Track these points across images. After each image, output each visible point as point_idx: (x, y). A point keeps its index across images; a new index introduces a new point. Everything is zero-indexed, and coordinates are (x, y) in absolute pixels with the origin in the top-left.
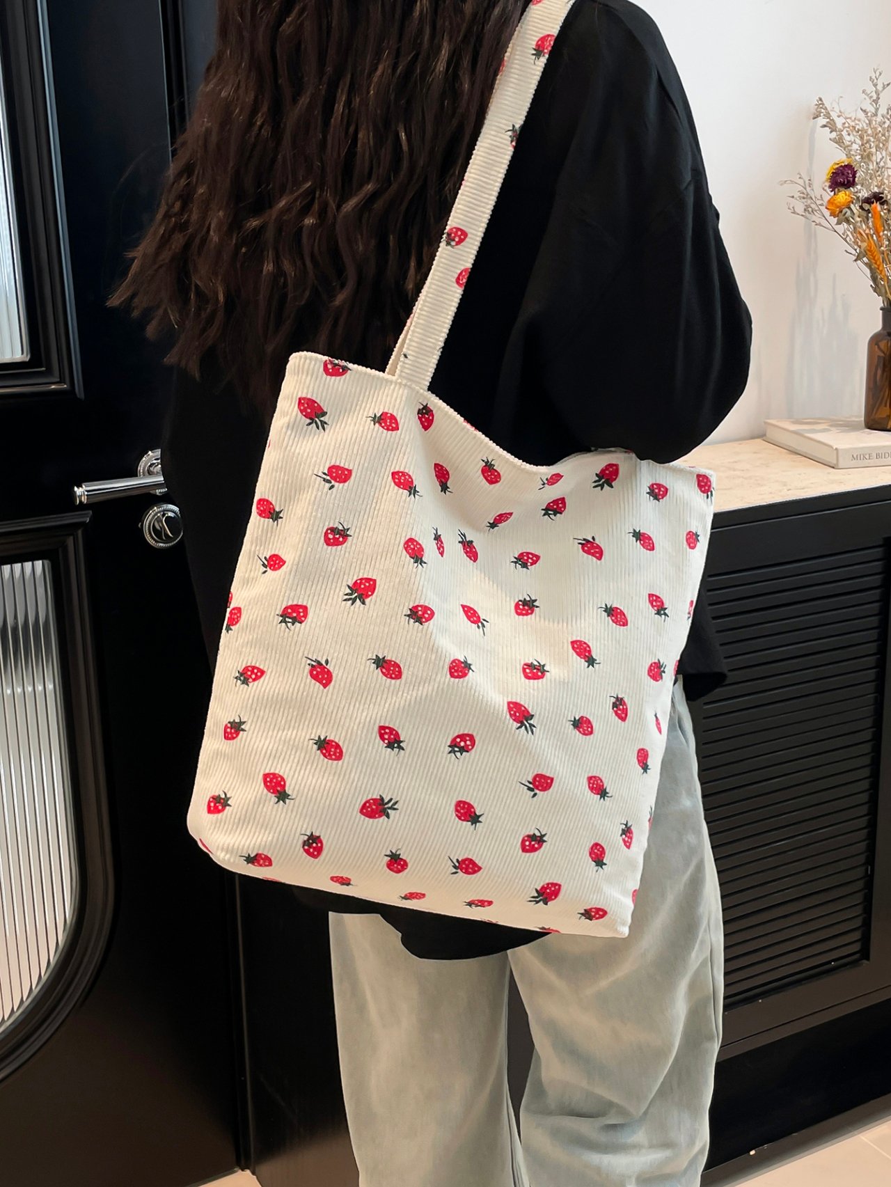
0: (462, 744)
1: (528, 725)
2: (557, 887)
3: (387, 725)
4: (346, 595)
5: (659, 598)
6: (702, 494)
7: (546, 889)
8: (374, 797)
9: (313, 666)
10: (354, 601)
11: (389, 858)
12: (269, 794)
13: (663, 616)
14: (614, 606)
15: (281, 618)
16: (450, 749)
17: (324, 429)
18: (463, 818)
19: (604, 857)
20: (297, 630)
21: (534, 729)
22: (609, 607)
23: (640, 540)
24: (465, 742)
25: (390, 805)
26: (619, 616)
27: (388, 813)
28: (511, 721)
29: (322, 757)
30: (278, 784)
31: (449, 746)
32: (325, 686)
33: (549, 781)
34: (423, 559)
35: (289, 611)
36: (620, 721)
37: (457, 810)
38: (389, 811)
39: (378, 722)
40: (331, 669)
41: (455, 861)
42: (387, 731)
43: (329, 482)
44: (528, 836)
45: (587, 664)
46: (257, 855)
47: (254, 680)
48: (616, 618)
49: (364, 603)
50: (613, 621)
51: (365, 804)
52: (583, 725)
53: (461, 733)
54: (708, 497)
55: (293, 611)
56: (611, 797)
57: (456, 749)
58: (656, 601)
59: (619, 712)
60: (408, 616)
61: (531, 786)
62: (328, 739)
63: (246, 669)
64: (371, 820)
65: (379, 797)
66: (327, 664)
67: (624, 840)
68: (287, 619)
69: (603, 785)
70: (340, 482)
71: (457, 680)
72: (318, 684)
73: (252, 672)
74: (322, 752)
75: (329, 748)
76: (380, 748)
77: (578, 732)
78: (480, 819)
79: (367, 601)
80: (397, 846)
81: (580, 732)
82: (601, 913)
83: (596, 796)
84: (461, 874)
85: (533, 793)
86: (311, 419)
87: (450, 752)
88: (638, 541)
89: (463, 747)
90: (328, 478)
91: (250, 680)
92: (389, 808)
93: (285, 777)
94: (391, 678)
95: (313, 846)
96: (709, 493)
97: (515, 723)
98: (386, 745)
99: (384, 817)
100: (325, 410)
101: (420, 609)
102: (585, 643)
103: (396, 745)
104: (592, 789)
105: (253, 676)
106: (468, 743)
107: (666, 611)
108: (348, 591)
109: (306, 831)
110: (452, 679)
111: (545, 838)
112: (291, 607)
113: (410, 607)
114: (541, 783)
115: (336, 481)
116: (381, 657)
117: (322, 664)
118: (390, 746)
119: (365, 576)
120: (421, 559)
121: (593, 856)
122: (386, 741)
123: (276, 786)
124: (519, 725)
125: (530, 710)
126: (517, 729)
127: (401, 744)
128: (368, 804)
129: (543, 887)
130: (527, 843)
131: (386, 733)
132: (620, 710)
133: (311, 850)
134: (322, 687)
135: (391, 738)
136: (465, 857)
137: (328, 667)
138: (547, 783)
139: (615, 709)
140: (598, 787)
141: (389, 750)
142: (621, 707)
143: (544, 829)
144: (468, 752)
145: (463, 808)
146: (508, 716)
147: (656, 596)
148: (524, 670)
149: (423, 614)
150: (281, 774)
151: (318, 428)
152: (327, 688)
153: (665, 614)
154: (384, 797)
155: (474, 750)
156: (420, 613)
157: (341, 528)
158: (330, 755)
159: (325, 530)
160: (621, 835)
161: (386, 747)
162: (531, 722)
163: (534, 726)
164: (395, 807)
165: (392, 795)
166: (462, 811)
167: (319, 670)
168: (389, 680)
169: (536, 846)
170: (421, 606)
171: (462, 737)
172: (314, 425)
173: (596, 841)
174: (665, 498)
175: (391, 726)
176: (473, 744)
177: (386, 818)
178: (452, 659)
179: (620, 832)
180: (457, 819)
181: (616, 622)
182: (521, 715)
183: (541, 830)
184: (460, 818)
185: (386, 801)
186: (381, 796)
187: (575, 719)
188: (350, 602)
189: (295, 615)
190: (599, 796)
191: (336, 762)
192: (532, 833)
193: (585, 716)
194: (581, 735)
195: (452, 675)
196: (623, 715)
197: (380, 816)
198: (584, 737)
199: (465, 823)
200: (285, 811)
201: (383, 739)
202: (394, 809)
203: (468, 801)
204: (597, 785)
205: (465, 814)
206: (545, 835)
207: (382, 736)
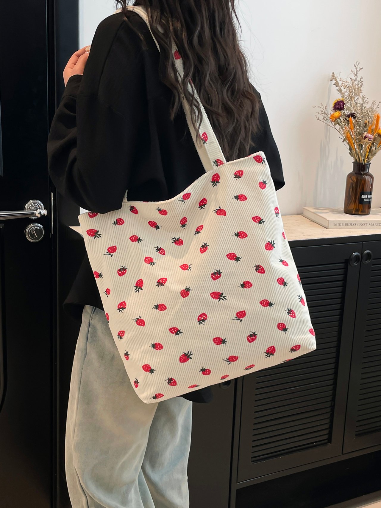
0: (202, 318)
1: (222, 298)
2: (273, 348)
3: (171, 327)
4: (135, 290)
5: (257, 217)
6: (260, 163)
7: (269, 350)
8: (182, 354)
9: (136, 321)
10: (138, 290)
11: (202, 372)
12: (147, 373)
13: (263, 223)
14: (238, 231)
15: (119, 310)
16: (199, 323)
17: (101, 237)
18: (219, 344)
19: (285, 327)
20: (125, 311)
21: (226, 297)
22: (236, 233)
23: (239, 199)
24: (203, 317)
25: (189, 354)
26: (242, 234)
27: (190, 357)
28: (215, 300)
29: (157, 350)
30: (148, 367)
32: (144, 326)
34: (154, 262)
35: (120, 306)
36: (262, 274)
37: (215, 343)
38: (190, 356)
39: (167, 328)
40: (143, 319)
41: (226, 360)
42: (173, 329)
44: (248, 336)
45: (236, 261)
46: (155, 395)
47: (123, 336)
48: (241, 236)
49: (142, 289)
50: (240, 238)
52: (246, 285)
53: (199, 315)
54: (263, 163)
55: (121, 306)
56: (275, 304)
57: (201, 321)
58: (256, 219)
59: (260, 271)
60: (158, 285)
61: (237, 318)
62: (155, 343)
63: (119, 333)
64: (186, 363)
65: (184, 354)
66: (140, 318)
67: (291, 316)
68: (121, 310)
69: (268, 301)
70: (114, 252)
71: (186, 298)
72: (141, 326)
73: (121, 334)
74: (155, 349)
75: (157, 346)
76: (174, 337)
77: (245, 289)
78: (226, 341)
79: (143, 288)
80: (201, 366)
82: (298, 347)
83: (267, 307)
84: (232, 363)
85: (240, 320)
86: (94, 236)
87: (200, 324)
88: (238, 200)
90: (109, 253)
91: (122, 336)
92: (190, 355)
93: (149, 364)
94: (163, 310)
95: (172, 382)
96: (263, 161)
97: (217, 300)
98: (175, 335)
100: (98, 230)
101: (160, 280)
102: (232, 253)
103: (179, 333)
104: (264, 306)
105: (122, 335)
106: (204, 317)
107: (263, 220)
108: (135, 288)
109: (166, 379)
111: (256, 333)
112: (120, 304)
113: (157, 282)
114: (241, 315)
115: (112, 253)
116: (156, 305)
118: (177, 334)
119: (138, 280)
121: (281, 329)
122: (174, 333)
123: (148, 369)
124: (219, 300)
125: (220, 292)
126: (219, 301)
127: (180, 331)
128: (181, 358)
129: (267, 351)
130: (250, 339)
131: (173, 331)
132: (260, 270)
133: (172, 384)
134: (143, 327)
135: (176, 331)
136: (229, 357)
137: (141, 319)
138: (243, 314)
139: (257, 271)
140: (266, 303)
141: (177, 335)
142: (260, 268)
143: (253, 330)
144: (206, 320)
145: (216, 340)
146: (213, 299)
147: (256, 217)
148: (212, 277)
149: (162, 281)
150: (147, 364)
152: (145, 326)
153: (263, 222)
154: (185, 352)
155: (208, 318)
156: (161, 282)
157: (122, 268)
158: (159, 349)
159: (117, 272)
160: (288, 315)
162: (223, 296)
163: (225, 297)
164: (192, 353)
165: (188, 350)
166: (217, 342)
167: (139, 321)
168: (163, 312)
169: (254, 338)
170: (160, 279)
171: (201, 316)
172: (97, 237)
173: (278, 323)
174: (243, 175)
175: (173, 327)
176: (206, 316)
177: (191, 359)
178: (180, 292)
179: (287, 314)
180: (217, 345)
181: (242, 238)
182: (217, 296)
183: (252, 331)
185: (187, 353)
186: (184, 353)
187: (241, 284)
188: (138, 291)
189: (122, 307)
190: (269, 306)
191: (162, 350)
192: (249, 334)
193: (245, 281)
194: (247, 289)
195: (184, 297)
196: (263, 271)
197: (188, 360)
198: (249, 288)
199: (221, 345)
200: (155, 375)
201: (173, 333)
202: (192, 354)
203: (217, 337)
204: (265, 303)
205: (219, 342)
206: (255, 332)
207: (172, 332)
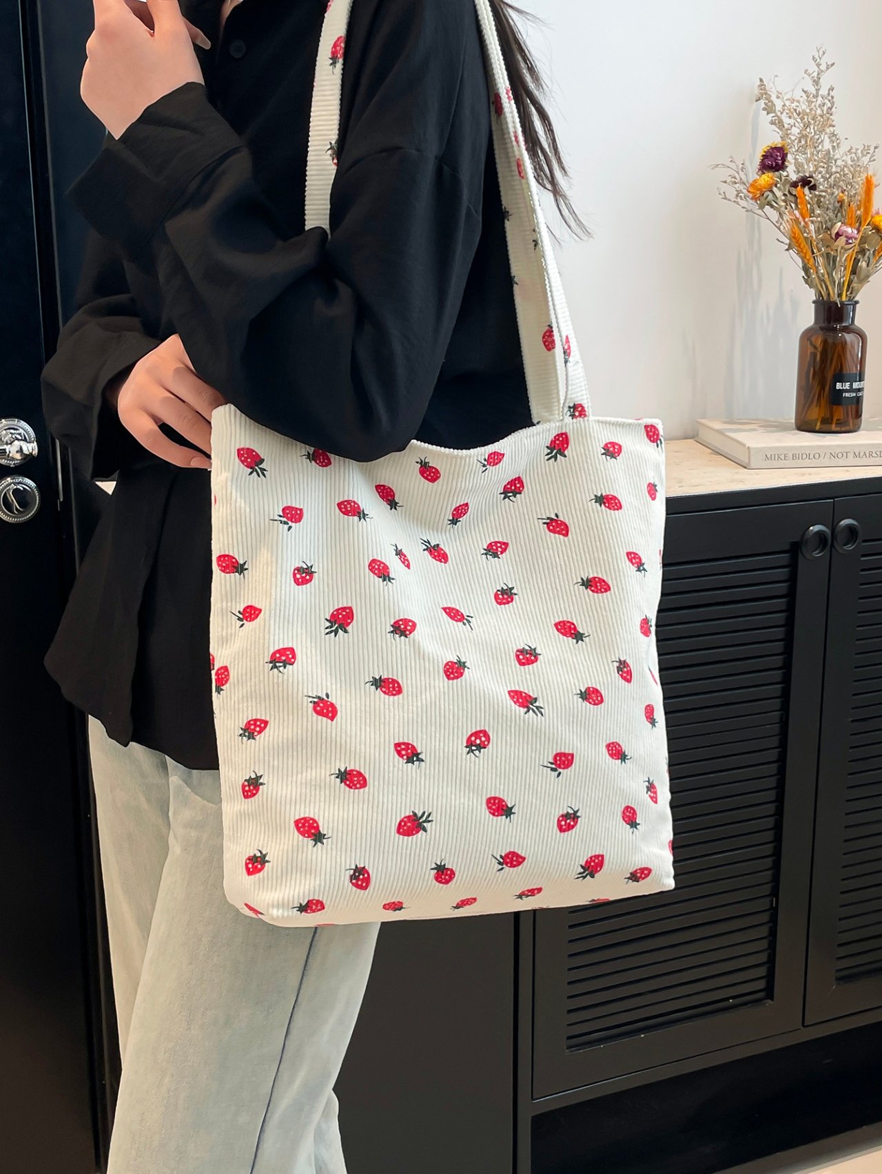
0: (478, 742)
1: (535, 709)
2: (600, 858)
3: (401, 741)
4: (327, 628)
5: (636, 554)
6: (652, 444)
7: (590, 862)
8: (407, 814)
9: (315, 702)
10: (336, 632)
11: (436, 871)
12: (305, 839)
13: (643, 572)
14: (591, 576)
15: (271, 665)
16: (468, 749)
17: (265, 476)
18: (496, 814)
19: (636, 818)
20: (291, 673)
21: (542, 710)
22: (585, 579)
23: (604, 503)
24: (480, 739)
25: (424, 818)
26: (598, 584)
27: (424, 826)
28: (517, 707)
29: (347, 789)
30: (311, 827)
31: (466, 747)
32: (332, 719)
33: (570, 757)
34: (390, 576)
35: (278, 655)
36: (626, 683)
37: (489, 808)
38: (425, 824)
39: (392, 740)
40: (334, 702)
41: (499, 858)
42: (403, 747)
43: (285, 523)
44: (562, 816)
45: (574, 641)
46: (308, 902)
47: (260, 732)
48: (596, 587)
49: (346, 632)
50: (593, 591)
51: (400, 824)
52: (592, 696)
53: (474, 731)
54: (658, 446)
55: (281, 656)
56: (632, 758)
57: (474, 748)
58: (634, 558)
59: (624, 675)
60: (392, 632)
61: (553, 766)
62: (348, 769)
63: (249, 723)
64: (410, 838)
65: (412, 814)
66: (328, 698)
67: (649, 797)
68: (277, 664)
69: (622, 750)
70: (296, 522)
71: (455, 681)
72: (325, 719)
73: (255, 725)
74: (345, 784)
75: (352, 779)
76: (400, 766)
77: (588, 704)
78: (513, 811)
79: (349, 628)
80: (441, 857)
81: (590, 703)
82: (645, 872)
83: (617, 761)
84: (507, 869)
85: (557, 773)
86: (251, 468)
87: (468, 753)
88: (603, 505)
89: (479, 745)
90: (285, 519)
91: (256, 733)
92: (424, 822)
93: (316, 818)
94: (393, 694)
95: (360, 878)
96: (659, 442)
97: (522, 709)
98: (405, 761)
99: (421, 832)
100: (262, 458)
101: (401, 623)
102: (569, 622)
103: (415, 759)
104: (612, 755)
105: (258, 729)
106: (483, 739)
107: (645, 566)
108: (328, 624)
109: (350, 866)
110: (450, 682)
111: (578, 814)
112: (278, 651)
113: (392, 624)
114: (563, 761)
115: (292, 521)
116: (378, 678)
117: (323, 699)
118: (410, 760)
119: (340, 606)
120: (388, 576)
121: (626, 819)
122: (405, 757)
123: (310, 829)
124: (526, 710)
125: (531, 694)
126: (526, 713)
127: (420, 756)
128: (403, 824)
129: (587, 862)
130: (563, 823)
132: (625, 672)
133: (360, 883)
134: (329, 721)
135: (409, 753)
136: (508, 851)
137: (330, 700)
138: (568, 760)
139: (620, 672)
140: (617, 752)
141: (410, 764)
142: (625, 669)
143: (575, 804)
144: (485, 748)
145: (494, 804)
146: (513, 703)
147: (633, 553)
148: (517, 656)
149: (406, 627)
150: (312, 816)
151: (259, 476)
152: (335, 720)
153: (644, 570)
154: (417, 812)
155: (490, 745)
156: (402, 627)
157: (305, 567)
158: (355, 785)
159: (292, 572)
160: (647, 793)
161: (406, 763)
162: (537, 704)
163: (542, 708)
164: (430, 819)
165: (424, 809)
166: (494, 807)
167: (321, 705)
168: (392, 697)
169: (572, 823)
170: (401, 620)
171: (477, 734)
172: (255, 473)
173: (626, 804)
174: (621, 455)
175: (406, 741)
176: (488, 739)
177: (424, 832)
178: (445, 662)
179: (646, 790)
180: (491, 816)
181: (596, 591)
182: (524, 700)
183: (573, 807)
184: (494, 814)
185: (419, 815)
186: (413, 812)
187: (581, 691)
188: (333, 634)
189: (283, 658)
190: (620, 761)
191: (362, 790)
192: (565, 812)
193: (590, 686)
194: (591, 706)
195: (449, 678)
196: (628, 677)
197: (417, 832)
198: (596, 706)
199: (500, 817)
200: (324, 851)
201: (402, 756)
202: (429, 821)
203: (497, 795)
204: (615, 750)
205: (498, 809)
206: (578, 811)
207: (399, 753)
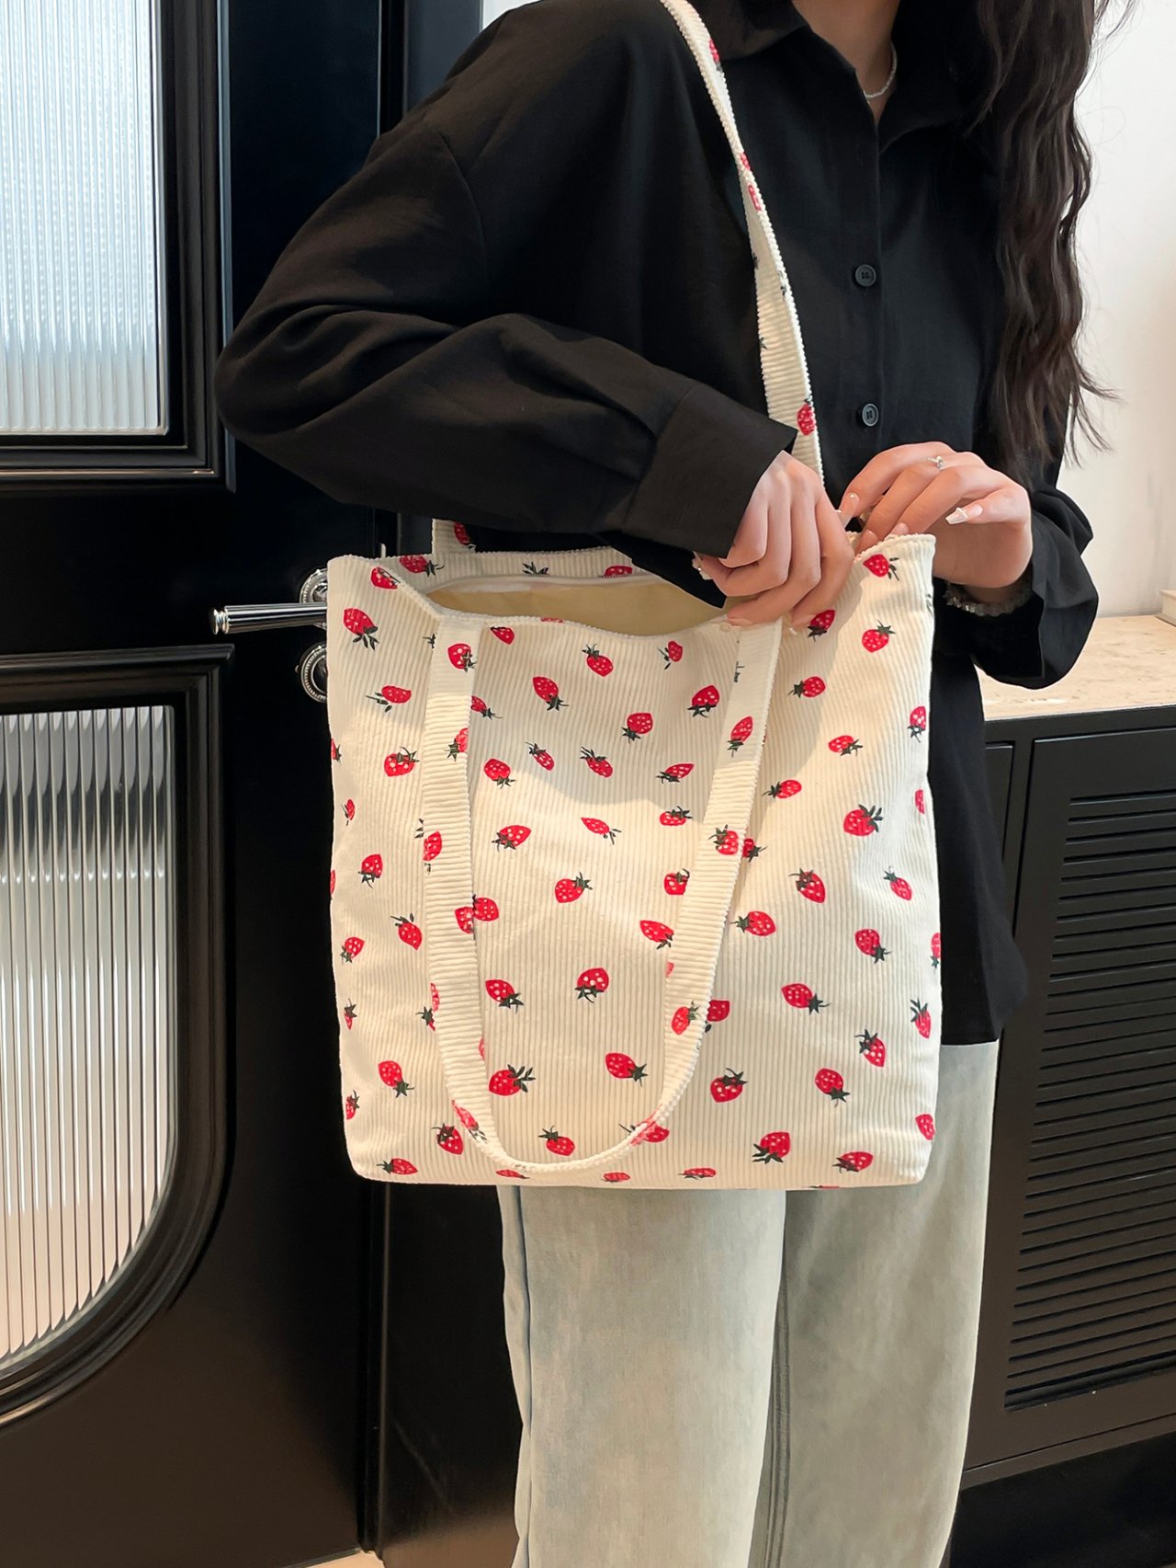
0: (592, 983)
2: (784, 1137)
3: (493, 978)
7: (768, 1142)
8: (502, 1069)
9: (400, 926)
11: (546, 1139)
12: (388, 1087)
15: (362, 876)
16: (579, 992)
17: (373, 648)
18: (621, 1074)
19: (842, 1086)
20: (378, 886)
24: (596, 980)
25: (523, 1075)
27: (524, 1085)
28: (647, 940)
30: (394, 1074)
31: (577, 989)
32: (416, 946)
33: (723, 1006)
35: (367, 865)
36: (815, 903)
37: (609, 1067)
38: (525, 1082)
39: (483, 976)
40: (418, 926)
41: (629, 1128)
42: (497, 985)
43: (384, 702)
44: (718, 1080)
46: (393, 1161)
47: (356, 954)
51: (493, 1079)
52: (757, 923)
53: (586, 969)
55: (370, 865)
56: (828, 1005)
57: (586, 991)
59: (811, 892)
63: (348, 942)
64: (506, 1098)
65: (507, 1068)
66: (413, 921)
67: (868, 1057)
68: (367, 876)
69: (810, 993)
70: (398, 701)
71: (567, 904)
72: (409, 945)
73: (354, 946)
74: (431, 1026)
76: (493, 1008)
77: (750, 935)
78: (643, 1072)
80: (550, 1123)
81: (754, 933)
82: (863, 1158)
83: (801, 1010)
84: (646, 1143)
85: (705, 1025)
86: (358, 634)
87: (580, 997)
89: (594, 986)
90: (384, 699)
91: (353, 955)
92: (525, 1079)
93: (400, 1064)
94: (487, 919)
95: (449, 1138)
97: (653, 943)
98: (499, 1003)
99: (521, 1091)
100: (375, 624)
101: (509, 829)
103: (511, 1001)
104: (793, 1002)
105: (355, 950)
106: (600, 980)
109: (436, 1123)
110: (561, 905)
111: (743, 1079)
112: (368, 860)
113: (498, 831)
114: (714, 1011)
115: (393, 701)
117: (408, 922)
118: (505, 1003)
120: (506, 778)
121: (825, 1087)
122: (499, 998)
123: (393, 1076)
124: (659, 943)
125: (669, 926)
126: (658, 949)
127: (517, 998)
128: (497, 1079)
129: (763, 1141)
130: (720, 1090)
131: (495, 989)
132: (811, 888)
133: (450, 1145)
134: (413, 949)
135: (505, 994)
137: (414, 923)
138: (722, 1010)
139: (803, 889)
140: (801, 997)
141: (504, 1008)
142: (812, 884)
143: (737, 1066)
144: (601, 990)
145: (616, 1062)
146: (644, 936)
148: (667, 881)
149: (515, 836)
150: (395, 1061)
151: (366, 646)
152: (419, 948)
154: (513, 1066)
155: (609, 989)
156: (510, 835)
159: (384, 759)
160: (861, 1051)
161: (500, 1005)
164: (530, 1076)
165: (523, 1062)
166: (617, 1066)
167: (406, 929)
168: (485, 923)
169: (734, 1090)
170: (511, 826)
171: (590, 974)
172: (362, 641)
173: (822, 1067)
175: (499, 978)
176: (606, 981)
177: (524, 1092)
178: (556, 882)
179: (859, 1047)
180: (613, 1078)
182: (662, 933)
183: (733, 1070)
184: (616, 1075)
185: (517, 1071)
186: (509, 1066)
187: (741, 918)
189: (373, 868)
190: (807, 1009)
192: (721, 1076)
193: (755, 910)
194: (756, 937)
195: (560, 900)
196: (818, 894)
197: (515, 1091)
198: (763, 937)
199: (625, 1080)
200: (408, 1104)
201: (495, 997)
202: (531, 1079)
203: (620, 1052)
204: (799, 995)
205: (621, 1070)
206: (741, 1074)
207: (491, 993)
